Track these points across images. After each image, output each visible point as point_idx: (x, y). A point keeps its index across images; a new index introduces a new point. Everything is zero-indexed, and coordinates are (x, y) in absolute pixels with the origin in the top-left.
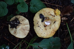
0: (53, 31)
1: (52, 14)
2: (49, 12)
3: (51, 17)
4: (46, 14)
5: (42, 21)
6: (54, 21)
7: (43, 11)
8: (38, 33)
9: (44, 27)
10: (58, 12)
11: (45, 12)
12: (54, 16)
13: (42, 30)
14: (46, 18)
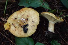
0: (22, 12)
1: (14, 27)
2: (16, 30)
3: (17, 25)
4: (20, 30)
5: (27, 25)
6: (16, 20)
7: (21, 34)
8: (38, 16)
9: (29, 19)
10: (6, 27)
11: (20, 32)
12: (13, 24)
13: (33, 17)
14: (22, 27)
